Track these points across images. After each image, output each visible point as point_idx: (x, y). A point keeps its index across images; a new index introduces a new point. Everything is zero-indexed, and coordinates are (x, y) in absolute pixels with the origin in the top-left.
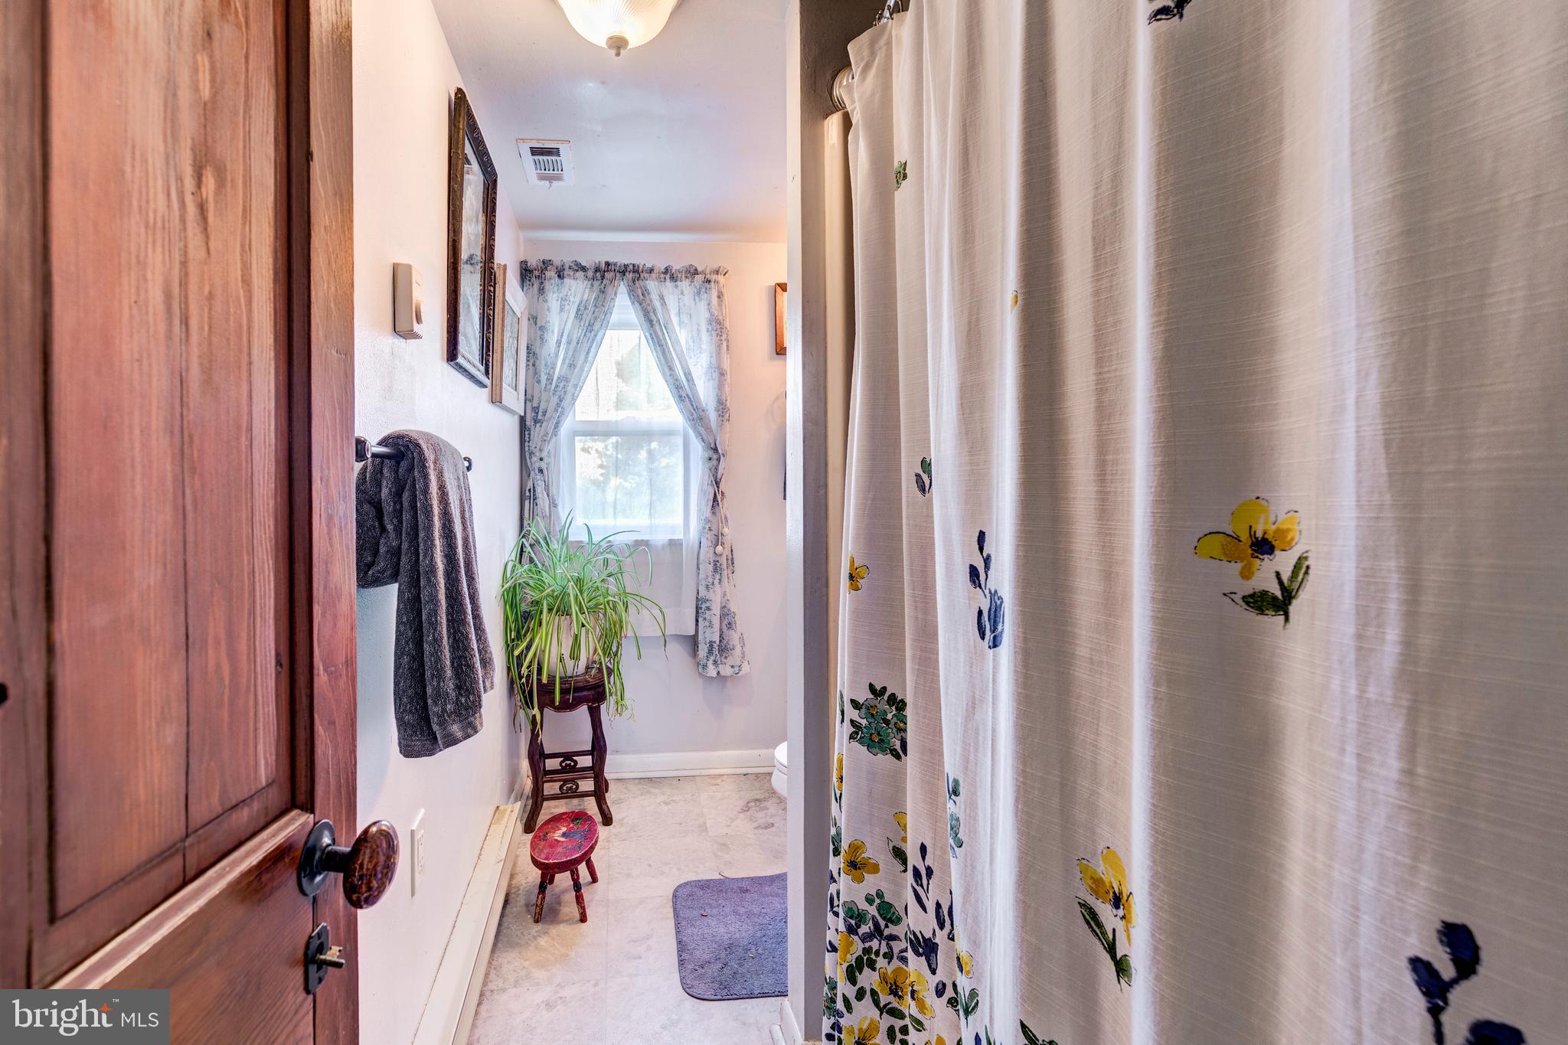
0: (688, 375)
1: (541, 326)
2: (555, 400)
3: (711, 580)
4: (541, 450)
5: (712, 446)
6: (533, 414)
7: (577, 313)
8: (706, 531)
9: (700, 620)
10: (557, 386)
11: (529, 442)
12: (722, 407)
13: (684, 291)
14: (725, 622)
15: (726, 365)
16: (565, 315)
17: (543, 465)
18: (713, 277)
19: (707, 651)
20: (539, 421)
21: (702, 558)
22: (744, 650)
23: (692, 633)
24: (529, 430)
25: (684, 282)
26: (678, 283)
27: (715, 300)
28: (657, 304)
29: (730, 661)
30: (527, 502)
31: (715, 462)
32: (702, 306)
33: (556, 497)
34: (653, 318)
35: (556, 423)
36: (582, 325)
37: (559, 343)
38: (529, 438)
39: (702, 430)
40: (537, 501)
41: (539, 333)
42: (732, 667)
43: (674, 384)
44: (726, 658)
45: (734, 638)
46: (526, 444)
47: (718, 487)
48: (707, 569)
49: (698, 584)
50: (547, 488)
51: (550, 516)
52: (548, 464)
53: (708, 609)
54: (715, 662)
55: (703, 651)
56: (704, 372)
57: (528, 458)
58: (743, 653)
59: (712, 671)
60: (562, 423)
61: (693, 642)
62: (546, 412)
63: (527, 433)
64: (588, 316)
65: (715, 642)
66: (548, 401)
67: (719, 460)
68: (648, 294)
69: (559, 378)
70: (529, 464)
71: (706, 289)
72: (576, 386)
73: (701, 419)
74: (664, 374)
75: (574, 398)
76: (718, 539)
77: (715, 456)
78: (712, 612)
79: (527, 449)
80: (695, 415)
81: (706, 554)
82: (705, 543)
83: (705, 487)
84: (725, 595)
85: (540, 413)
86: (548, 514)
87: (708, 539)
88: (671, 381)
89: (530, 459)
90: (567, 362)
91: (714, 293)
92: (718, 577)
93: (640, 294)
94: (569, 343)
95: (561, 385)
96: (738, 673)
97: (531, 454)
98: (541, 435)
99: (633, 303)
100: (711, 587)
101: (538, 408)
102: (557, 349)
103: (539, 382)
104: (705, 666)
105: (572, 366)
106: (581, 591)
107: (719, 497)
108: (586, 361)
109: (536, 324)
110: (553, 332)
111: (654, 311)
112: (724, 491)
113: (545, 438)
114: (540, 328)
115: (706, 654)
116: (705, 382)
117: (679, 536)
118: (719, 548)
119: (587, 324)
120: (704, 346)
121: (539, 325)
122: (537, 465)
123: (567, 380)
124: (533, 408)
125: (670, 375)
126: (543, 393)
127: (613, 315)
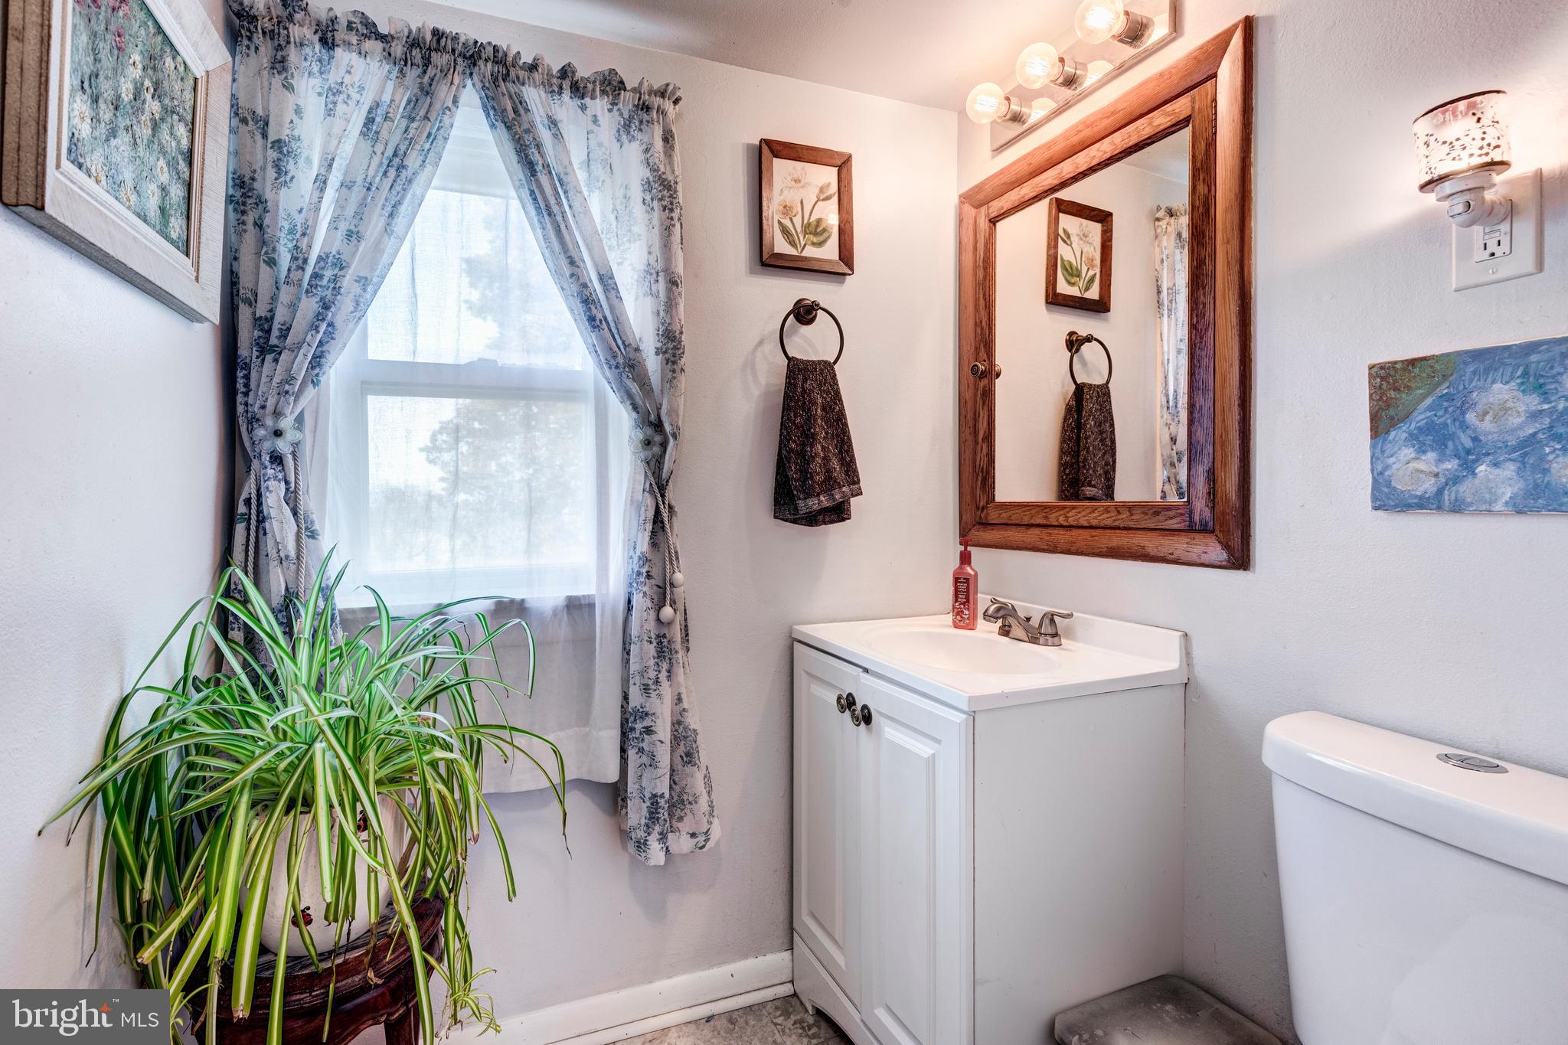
0: (607, 280)
1: (279, 141)
2: (309, 306)
3: (652, 674)
4: (277, 414)
5: (653, 417)
6: (257, 333)
7: (365, 125)
8: (642, 579)
9: (632, 753)
10: (316, 276)
11: (246, 394)
12: (671, 344)
13: (600, 118)
14: (682, 750)
15: (679, 268)
16: (338, 124)
17: (283, 446)
18: (657, 101)
19: (645, 812)
20: (272, 349)
21: (634, 630)
22: (713, 797)
23: (613, 776)
24: (247, 367)
25: (598, 100)
26: (587, 100)
27: (659, 144)
28: (545, 135)
29: (685, 826)
30: (240, 529)
31: (656, 449)
32: (633, 151)
33: (314, 517)
34: (535, 157)
35: (314, 357)
36: (379, 151)
37: (321, 183)
38: (247, 385)
39: (634, 388)
40: (267, 525)
41: (272, 155)
42: (693, 835)
43: (580, 294)
44: (680, 819)
45: (696, 781)
46: (240, 398)
47: (663, 496)
48: (643, 653)
49: (625, 681)
50: (292, 499)
51: (298, 557)
52: (296, 445)
53: (648, 731)
54: (663, 837)
55: (636, 813)
56: (636, 277)
57: (243, 429)
58: (711, 806)
59: (656, 854)
60: (330, 357)
61: (615, 796)
62: (289, 329)
63: (240, 374)
64: (392, 134)
65: (662, 796)
66: (293, 307)
67: (664, 445)
68: (527, 110)
69: (320, 258)
70: (247, 444)
71: (641, 122)
72: (363, 281)
73: (632, 367)
74: (557, 274)
75: (360, 307)
76: (663, 593)
77: (658, 438)
78: (655, 737)
79: (240, 409)
80: (620, 360)
81: (642, 621)
82: (639, 601)
83: (639, 496)
84: (680, 700)
85: (275, 332)
86: (293, 554)
87: (645, 593)
88: (575, 288)
89: (250, 431)
90: (343, 226)
91: (658, 131)
92: (665, 666)
93: (509, 108)
94: (346, 185)
95: (328, 274)
96: (703, 847)
97: (253, 421)
98: (276, 380)
99: (493, 126)
100: (653, 687)
101: (270, 320)
102: (317, 193)
103: (272, 262)
104: (641, 845)
105: (354, 235)
106: (357, 760)
107: (665, 515)
108: (388, 229)
109: (265, 136)
110: (308, 160)
111: (538, 146)
112: (673, 503)
113: (287, 387)
114: (273, 143)
115: (643, 821)
116: (637, 299)
117: (585, 588)
118: (667, 611)
119: (389, 152)
120: (636, 229)
121: (272, 137)
122: (267, 446)
123: (341, 265)
124: (255, 320)
125: (572, 275)
126: (284, 288)
127: (449, 146)
